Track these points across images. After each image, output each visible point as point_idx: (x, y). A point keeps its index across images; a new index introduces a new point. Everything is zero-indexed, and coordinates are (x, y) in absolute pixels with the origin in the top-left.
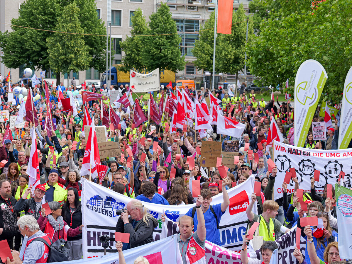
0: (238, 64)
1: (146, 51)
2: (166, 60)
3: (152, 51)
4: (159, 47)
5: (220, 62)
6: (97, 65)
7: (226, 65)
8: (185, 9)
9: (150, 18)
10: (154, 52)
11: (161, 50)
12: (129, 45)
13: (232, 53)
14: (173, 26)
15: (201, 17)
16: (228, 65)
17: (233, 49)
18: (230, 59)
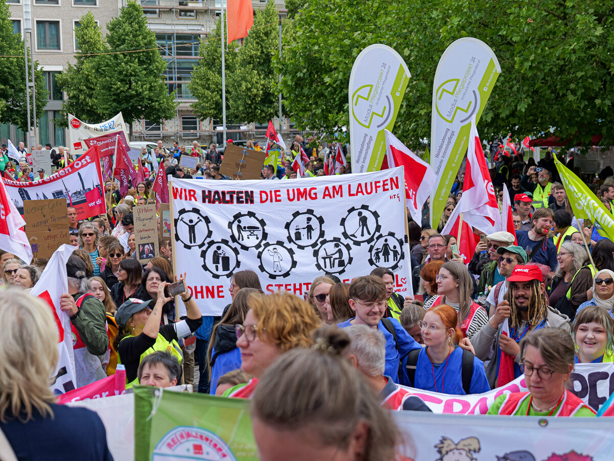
0: (269, 105)
1: (104, 88)
2: (140, 101)
3: (115, 87)
4: (126, 78)
5: (239, 102)
6: (17, 117)
7: (250, 107)
8: (174, 16)
9: (108, 28)
10: (118, 89)
11: (131, 84)
12: (73, 79)
13: (259, 85)
14: (150, 40)
15: (203, 29)
16: (253, 106)
17: (260, 78)
18: (256, 95)
